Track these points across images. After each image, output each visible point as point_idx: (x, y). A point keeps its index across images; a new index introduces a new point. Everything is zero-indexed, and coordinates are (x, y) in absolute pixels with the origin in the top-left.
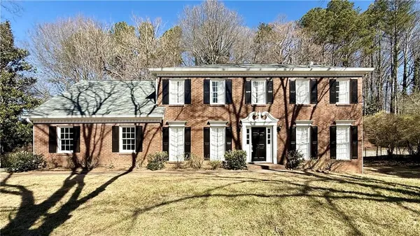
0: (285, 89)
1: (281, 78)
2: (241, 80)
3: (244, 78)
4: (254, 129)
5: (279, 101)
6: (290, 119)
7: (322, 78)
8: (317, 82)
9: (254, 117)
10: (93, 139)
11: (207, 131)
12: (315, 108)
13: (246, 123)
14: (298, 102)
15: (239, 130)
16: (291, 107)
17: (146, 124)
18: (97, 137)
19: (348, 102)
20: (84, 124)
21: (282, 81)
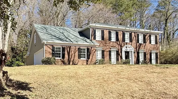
0: (136, 37)
1: (134, 32)
2: (122, 32)
3: (123, 31)
4: (126, 52)
5: (134, 42)
6: (138, 49)
7: (147, 34)
8: (146, 36)
9: (126, 47)
10: (71, 53)
11: (110, 52)
12: (145, 45)
13: (124, 49)
14: (140, 43)
15: (121, 52)
16: (138, 44)
17: (92, 47)
18: (72, 52)
19: (154, 44)
20: (67, 46)
21: (135, 34)
